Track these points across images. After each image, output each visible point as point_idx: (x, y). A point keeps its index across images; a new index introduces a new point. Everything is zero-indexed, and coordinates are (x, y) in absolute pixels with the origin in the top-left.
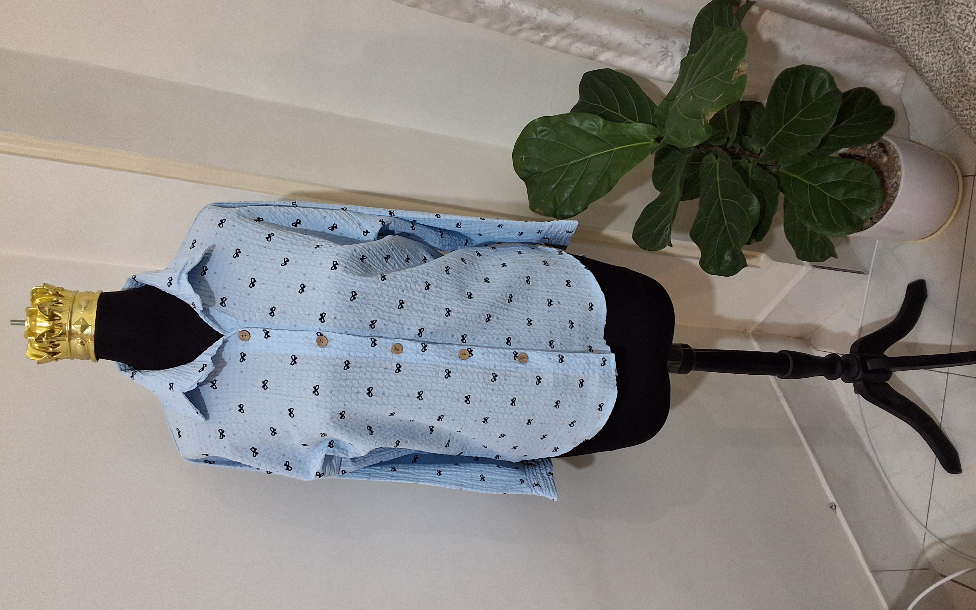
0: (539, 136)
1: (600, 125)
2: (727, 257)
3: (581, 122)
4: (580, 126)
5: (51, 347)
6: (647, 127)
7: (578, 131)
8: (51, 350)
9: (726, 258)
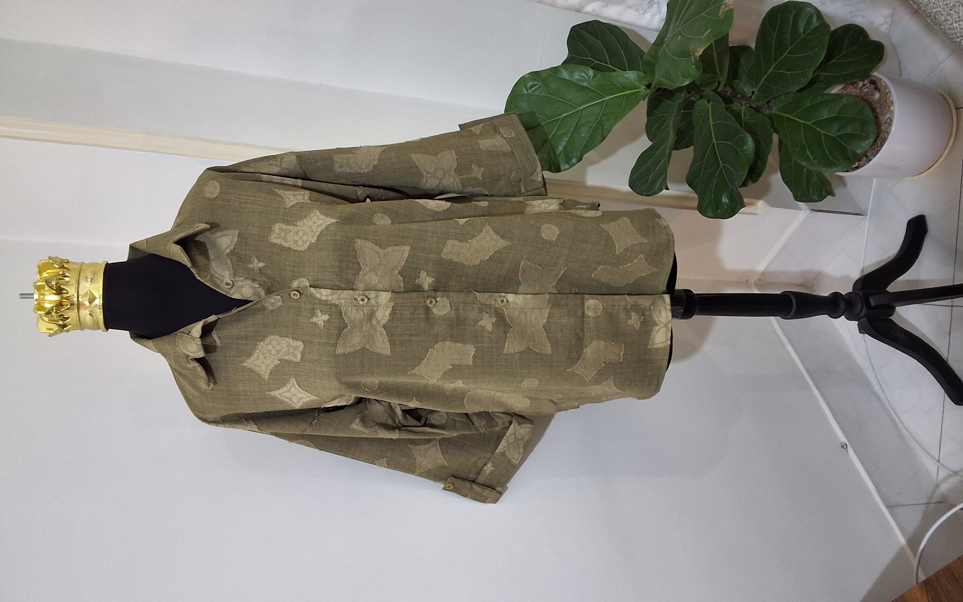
0: (529, 91)
1: (590, 76)
2: (725, 199)
3: (571, 74)
4: (571, 77)
5: (61, 320)
6: (637, 74)
7: (569, 83)
8: (61, 323)
9: (724, 201)
